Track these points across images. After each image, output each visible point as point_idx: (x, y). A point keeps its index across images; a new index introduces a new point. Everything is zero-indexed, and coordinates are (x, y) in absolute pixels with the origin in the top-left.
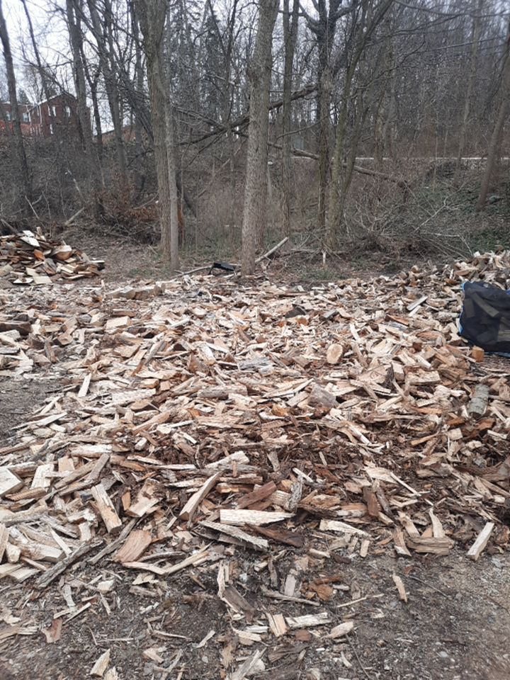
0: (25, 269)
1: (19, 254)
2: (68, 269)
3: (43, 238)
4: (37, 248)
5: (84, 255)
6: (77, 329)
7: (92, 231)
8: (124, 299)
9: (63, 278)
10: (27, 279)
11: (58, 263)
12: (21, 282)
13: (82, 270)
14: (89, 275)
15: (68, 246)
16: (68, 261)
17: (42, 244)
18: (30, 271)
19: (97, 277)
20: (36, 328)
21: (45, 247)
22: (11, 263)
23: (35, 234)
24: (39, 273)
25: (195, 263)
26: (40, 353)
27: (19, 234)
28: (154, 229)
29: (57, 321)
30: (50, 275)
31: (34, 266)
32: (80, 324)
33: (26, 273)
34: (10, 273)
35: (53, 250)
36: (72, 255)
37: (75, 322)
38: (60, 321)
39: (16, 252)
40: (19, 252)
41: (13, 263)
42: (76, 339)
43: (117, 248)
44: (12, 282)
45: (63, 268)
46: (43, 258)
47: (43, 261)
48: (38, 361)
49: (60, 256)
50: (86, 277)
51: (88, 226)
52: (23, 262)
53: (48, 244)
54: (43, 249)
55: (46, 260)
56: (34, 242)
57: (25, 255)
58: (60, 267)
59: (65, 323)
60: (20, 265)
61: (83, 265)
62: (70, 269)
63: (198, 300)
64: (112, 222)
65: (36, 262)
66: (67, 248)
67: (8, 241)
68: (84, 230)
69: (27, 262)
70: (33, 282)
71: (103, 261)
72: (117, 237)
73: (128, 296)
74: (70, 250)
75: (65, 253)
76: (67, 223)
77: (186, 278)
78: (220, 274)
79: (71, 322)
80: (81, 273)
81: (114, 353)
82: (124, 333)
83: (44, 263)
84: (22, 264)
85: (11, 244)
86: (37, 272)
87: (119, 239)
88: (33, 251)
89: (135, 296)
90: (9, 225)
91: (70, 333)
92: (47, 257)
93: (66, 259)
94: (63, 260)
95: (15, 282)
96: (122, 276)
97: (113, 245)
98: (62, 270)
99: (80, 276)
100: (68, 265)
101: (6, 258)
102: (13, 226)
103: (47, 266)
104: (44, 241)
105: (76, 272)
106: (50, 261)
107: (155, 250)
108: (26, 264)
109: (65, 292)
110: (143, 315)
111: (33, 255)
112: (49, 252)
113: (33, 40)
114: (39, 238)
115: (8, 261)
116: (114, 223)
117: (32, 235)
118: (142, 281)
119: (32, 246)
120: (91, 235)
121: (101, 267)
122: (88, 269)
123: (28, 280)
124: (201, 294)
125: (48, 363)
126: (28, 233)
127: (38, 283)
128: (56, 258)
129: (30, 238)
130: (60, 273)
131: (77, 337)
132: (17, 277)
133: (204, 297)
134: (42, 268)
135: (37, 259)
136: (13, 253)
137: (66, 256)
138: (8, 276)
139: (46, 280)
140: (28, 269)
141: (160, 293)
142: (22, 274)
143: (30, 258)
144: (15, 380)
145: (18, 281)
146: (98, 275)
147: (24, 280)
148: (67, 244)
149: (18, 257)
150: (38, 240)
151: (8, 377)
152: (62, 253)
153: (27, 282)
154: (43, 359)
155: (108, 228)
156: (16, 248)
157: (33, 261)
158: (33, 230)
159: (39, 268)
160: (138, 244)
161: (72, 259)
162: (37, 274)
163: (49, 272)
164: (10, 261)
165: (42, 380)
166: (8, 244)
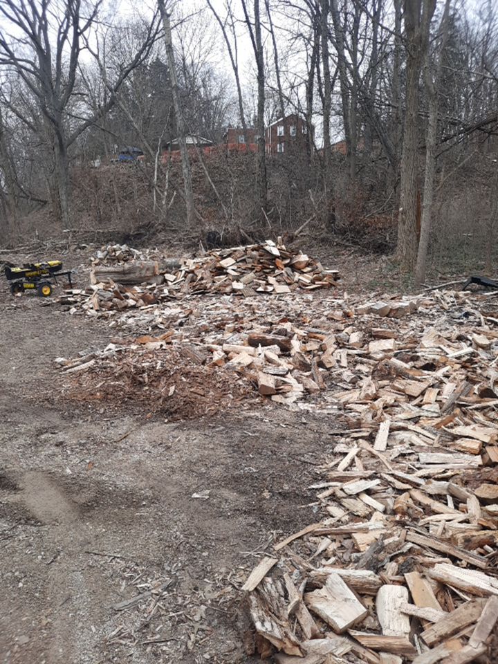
0: (266, 277)
1: (261, 263)
2: (306, 279)
3: (283, 247)
4: (278, 257)
5: (319, 264)
6: (336, 349)
7: (323, 240)
8: (378, 316)
9: (300, 287)
10: (268, 287)
11: (295, 272)
12: (263, 290)
13: (320, 280)
14: (326, 285)
15: (305, 256)
16: (305, 270)
17: (283, 253)
18: (271, 280)
19: (333, 288)
20: (296, 345)
21: (284, 257)
22: (254, 271)
23: (277, 244)
24: (278, 281)
25: (440, 275)
26: (307, 376)
27: (262, 244)
28: (388, 239)
29: (314, 337)
30: (289, 284)
31: (275, 275)
32: (339, 344)
33: (267, 281)
34: (253, 281)
35: (291, 259)
36: (308, 265)
37: (334, 340)
38: (318, 338)
39: (259, 261)
40: (261, 261)
41: (256, 272)
42: (338, 361)
43: (347, 257)
44: (255, 289)
45: (301, 278)
46: (283, 267)
47: (282, 269)
48: (308, 387)
49: (298, 266)
50: (322, 287)
51: (319, 235)
52: (265, 270)
53: (287, 253)
54: (283, 258)
55: (285, 269)
56: (276, 252)
57: (266, 264)
58: (297, 276)
59: (324, 342)
60: (262, 273)
61: (320, 275)
62: (308, 278)
63: (465, 322)
64: (343, 232)
65: (277, 271)
66: (304, 258)
67: (253, 250)
68: (315, 239)
69: (267, 271)
70: (274, 290)
71: (337, 271)
72: (347, 246)
73: (381, 312)
74: (307, 259)
75: (302, 262)
76: (296, 233)
77: (437, 293)
78: (478, 290)
79: (329, 341)
80: (318, 284)
81: (394, 387)
82: (394, 360)
83: (283, 272)
84: (264, 272)
85: (254, 253)
86: (277, 281)
87: (348, 248)
88: (275, 259)
89: (389, 313)
90: (246, 235)
91: (331, 353)
92: (286, 266)
93: (303, 268)
94: (299, 269)
95: (258, 290)
96: (362, 287)
97: (343, 255)
98: (299, 279)
99: (316, 286)
100: (305, 275)
101: (250, 266)
102: (249, 236)
103: (286, 275)
104: (284, 250)
105: (313, 282)
106: (289, 270)
107: (389, 259)
108: (267, 273)
109: (308, 303)
110: (405, 337)
111: (274, 264)
112: (288, 261)
113: (277, 65)
114: (280, 248)
115: (252, 269)
116: (345, 232)
117: (274, 244)
118: (385, 295)
119: (273, 255)
120: (321, 244)
121: (336, 277)
122: (325, 279)
123: (270, 289)
124: (467, 315)
125: (317, 390)
126: (269, 242)
127: (278, 292)
128: (294, 267)
129: (272, 247)
130: (297, 282)
131: (338, 358)
132: (259, 285)
133: (471, 318)
134: (282, 277)
135: (277, 268)
136: (256, 262)
137: (303, 265)
138: (251, 284)
139: (285, 288)
140: (269, 277)
141: (414, 310)
142: (264, 282)
143: (271, 267)
144: (290, 409)
145: (260, 289)
146: (334, 286)
147: (266, 288)
148: (304, 254)
149: (260, 265)
150: (279, 249)
151: (281, 403)
152: (299, 263)
153: (269, 291)
154: (312, 385)
155: (338, 237)
156: (258, 257)
157: (273, 270)
158: (275, 240)
159: (279, 277)
160: (368, 253)
161: (309, 269)
162: (277, 283)
163: (288, 281)
164: (254, 269)
165: (319, 414)
166: (253, 252)
